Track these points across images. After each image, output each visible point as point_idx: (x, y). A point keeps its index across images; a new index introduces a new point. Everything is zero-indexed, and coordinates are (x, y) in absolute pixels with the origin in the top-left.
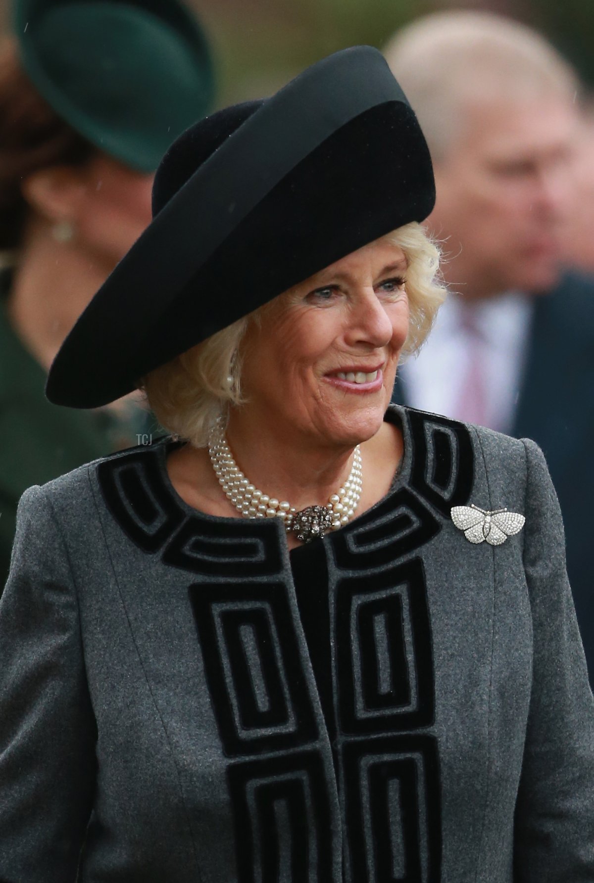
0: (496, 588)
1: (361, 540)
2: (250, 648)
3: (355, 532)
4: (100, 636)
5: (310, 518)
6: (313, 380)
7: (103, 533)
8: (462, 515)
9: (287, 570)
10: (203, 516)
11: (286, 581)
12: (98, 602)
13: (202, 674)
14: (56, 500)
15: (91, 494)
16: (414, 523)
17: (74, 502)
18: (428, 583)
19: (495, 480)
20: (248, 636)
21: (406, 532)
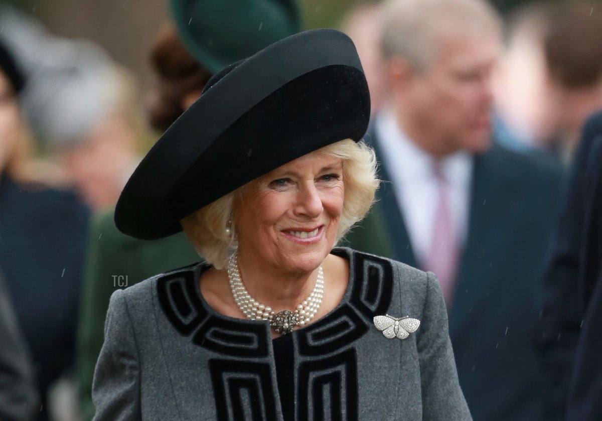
0: (401, 367)
1: (316, 337)
2: (246, 404)
3: (313, 332)
4: (153, 388)
5: (282, 319)
6: (274, 234)
7: (157, 322)
8: (380, 321)
9: (271, 356)
10: (219, 316)
11: (270, 363)
12: (152, 366)
13: (215, 417)
14: (130, 300)
15: (151, 297)
16: (350, 326)
17: (141, 302)
18: (358, 364)
19: (405, 298)
20: (245, 395)
21: (346, 332)
